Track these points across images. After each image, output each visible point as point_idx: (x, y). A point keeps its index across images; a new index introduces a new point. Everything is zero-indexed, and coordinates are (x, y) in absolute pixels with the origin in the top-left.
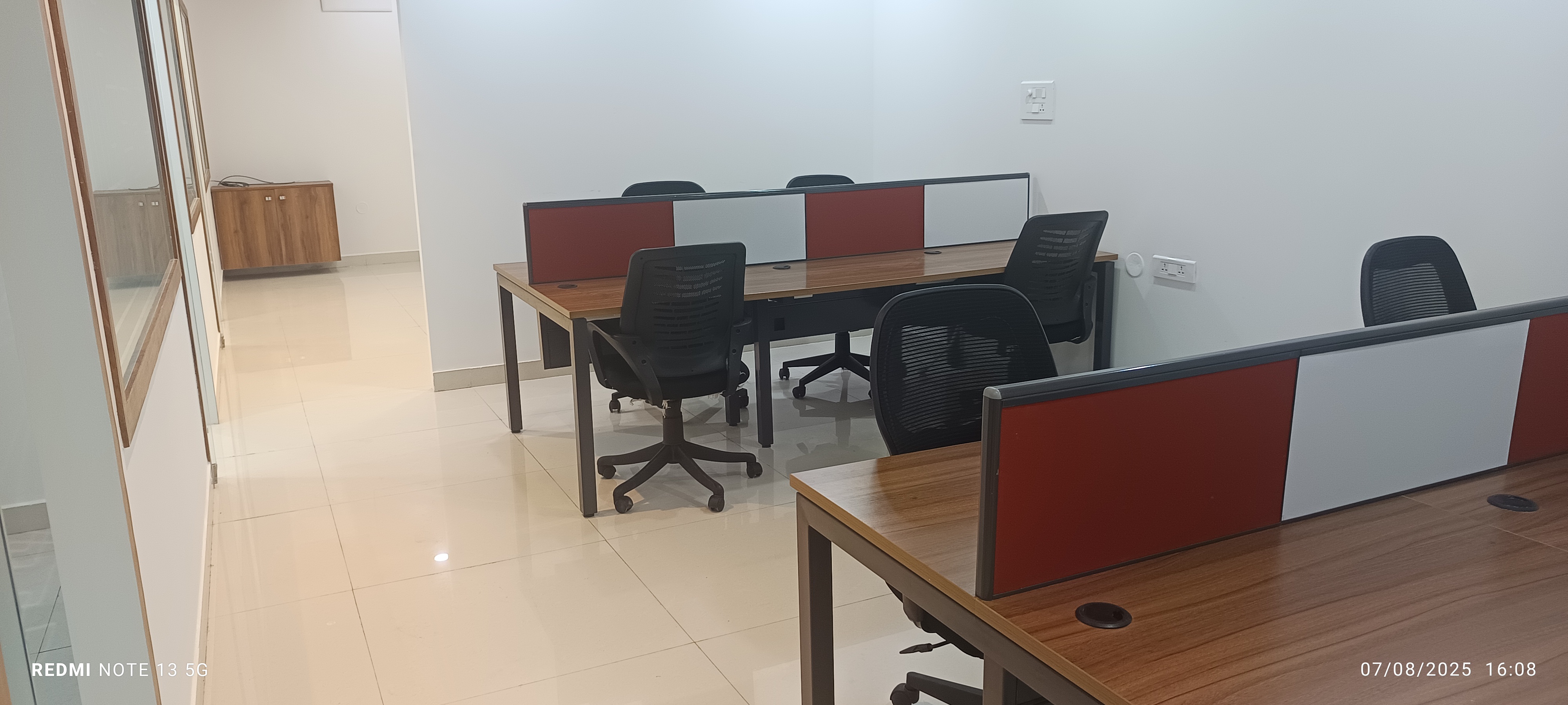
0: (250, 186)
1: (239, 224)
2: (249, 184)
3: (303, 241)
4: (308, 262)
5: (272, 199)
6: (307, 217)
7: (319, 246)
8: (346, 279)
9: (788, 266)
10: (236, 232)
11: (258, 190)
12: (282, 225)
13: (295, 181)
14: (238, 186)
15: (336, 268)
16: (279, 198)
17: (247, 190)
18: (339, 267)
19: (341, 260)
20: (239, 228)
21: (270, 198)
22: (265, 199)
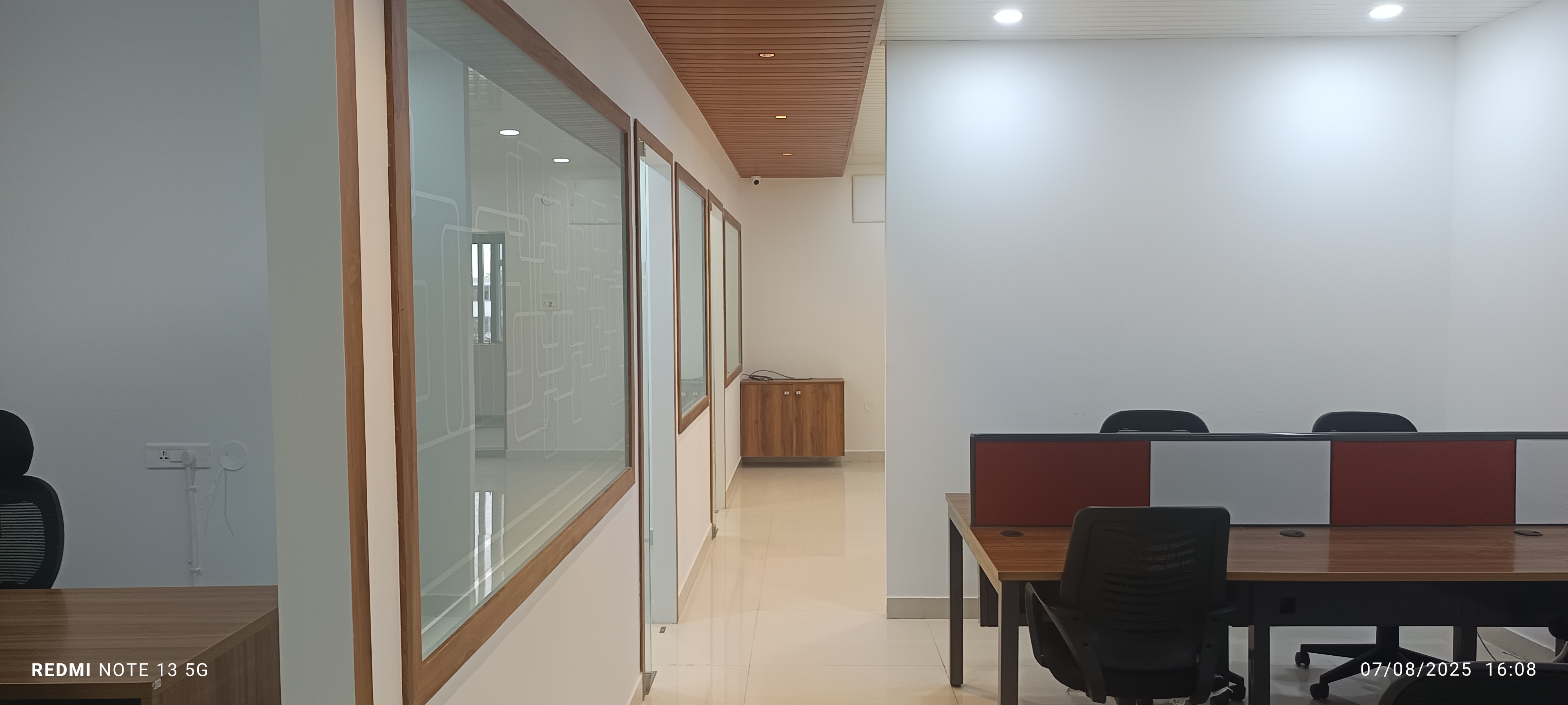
0: (774, 381)
1: (759, 415)
2: (773, 378)
3: (812, 435)
4: (814, 454)
5: (790, 393)
6: (818, 413)
7: (826, 441)
8: (850, 476)
9: (1301, 533)
10: (756, 422)
11: (778, 384)
12: (796, 419)
13: (813, 378)
14: (763, 380)
15: (840, 462)
16: (796, 393)
17: (770, 384)
18: (844, 462)
19: (844, 455)
20: (759, 419)
21: (788, 393)
22: (784, 393)
